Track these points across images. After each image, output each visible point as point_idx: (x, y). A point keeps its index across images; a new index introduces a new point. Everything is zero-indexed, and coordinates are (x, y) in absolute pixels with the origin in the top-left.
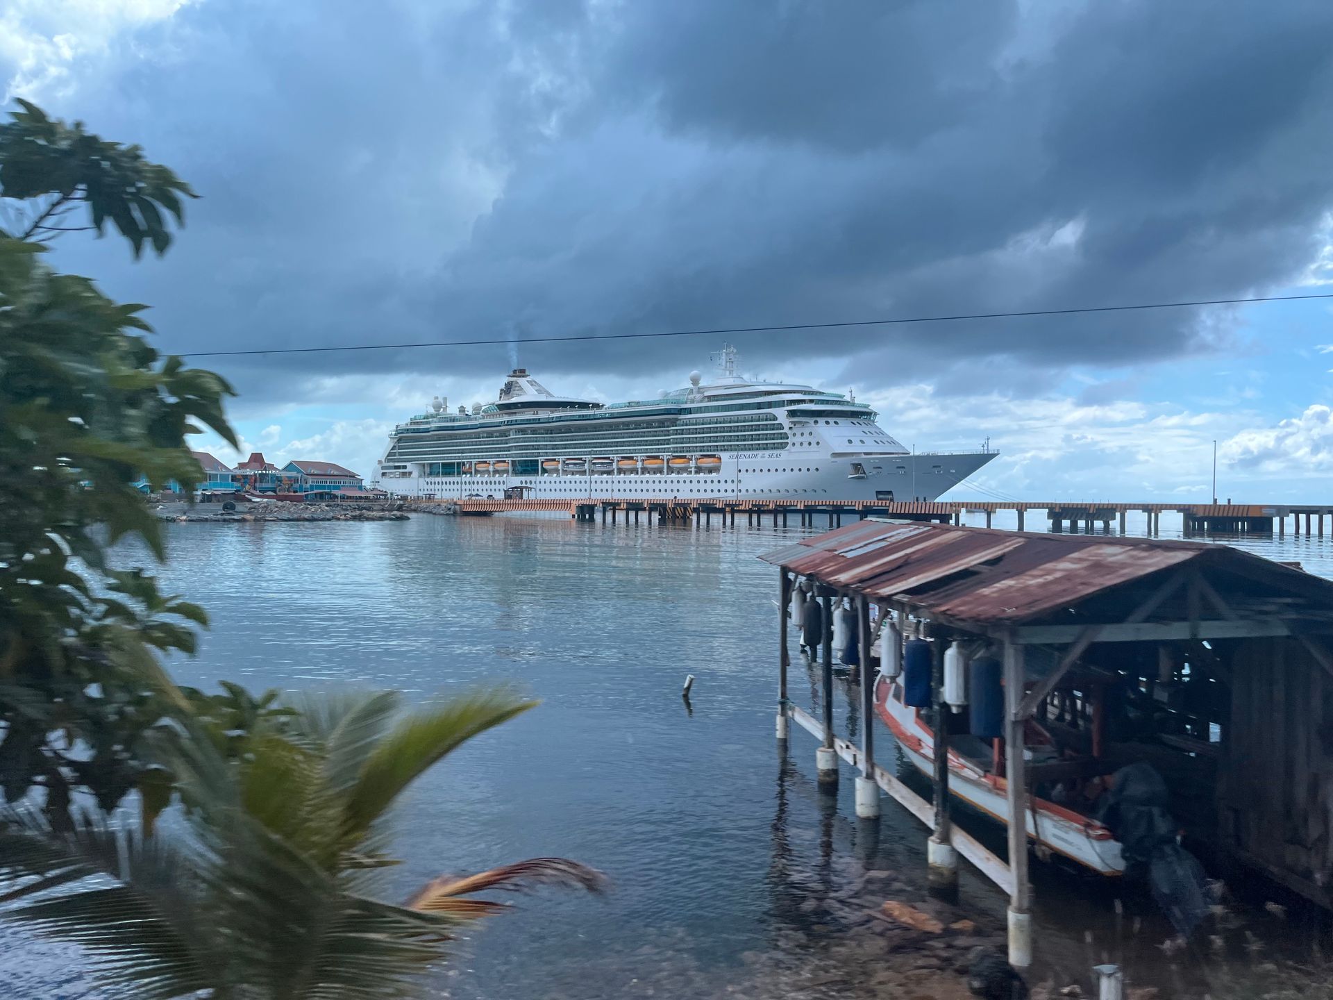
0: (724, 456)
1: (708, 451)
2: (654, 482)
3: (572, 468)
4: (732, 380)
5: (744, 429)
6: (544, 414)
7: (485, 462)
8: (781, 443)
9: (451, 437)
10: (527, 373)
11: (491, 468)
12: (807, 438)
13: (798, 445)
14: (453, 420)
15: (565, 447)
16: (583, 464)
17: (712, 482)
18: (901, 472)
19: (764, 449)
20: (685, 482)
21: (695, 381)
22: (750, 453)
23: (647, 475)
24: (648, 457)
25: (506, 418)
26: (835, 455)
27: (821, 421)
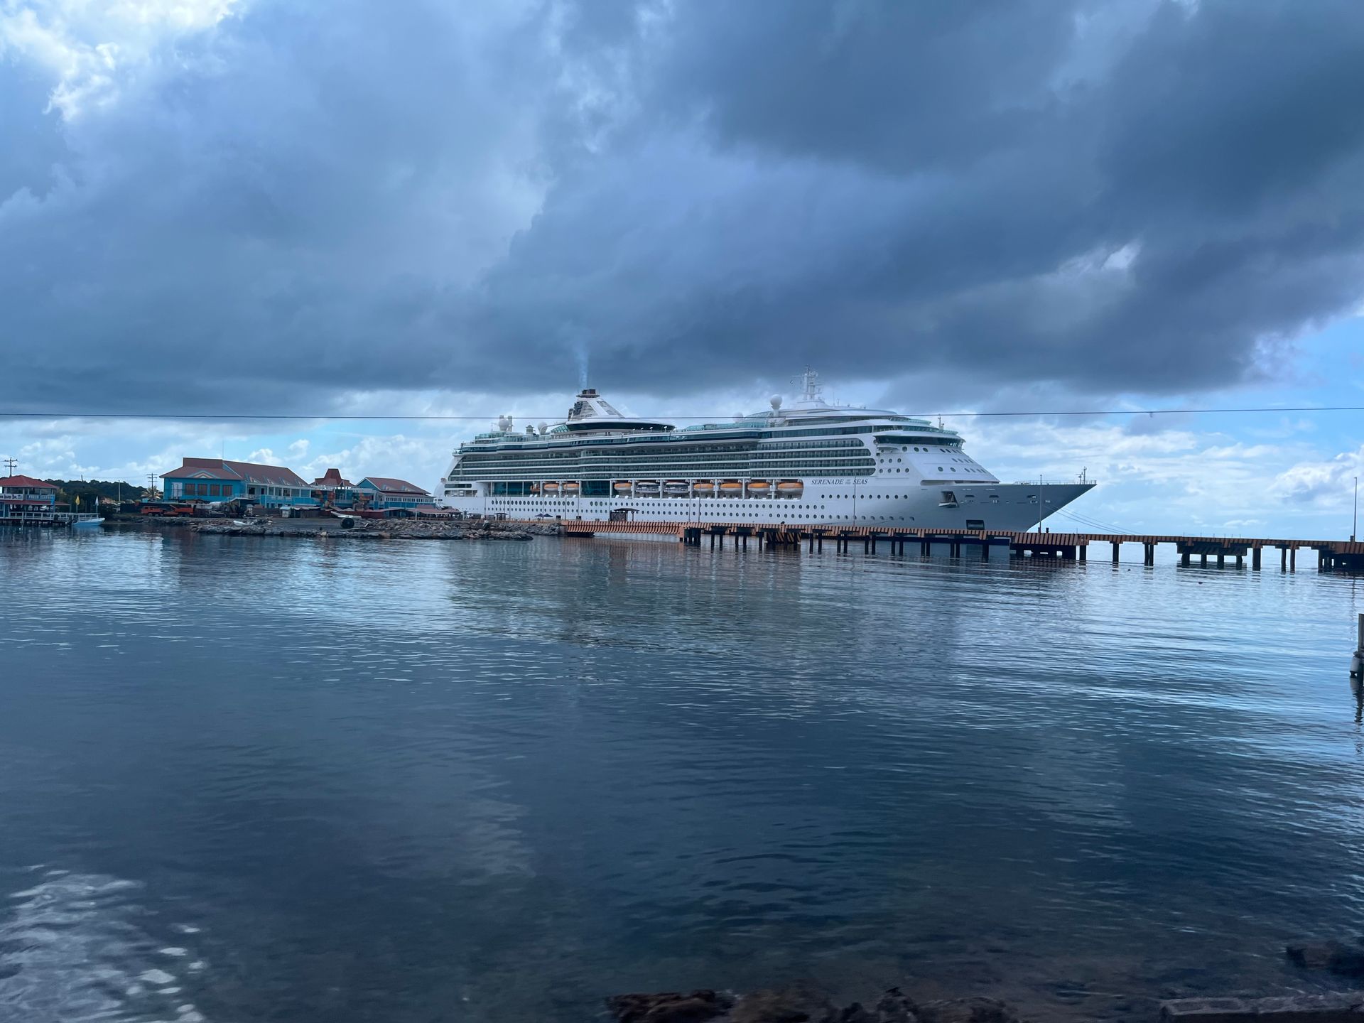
0: (807, 481)
1: (789, 476)
2: (731, 506)
3: (644, 490)
4: (814, 404)
5: (828, 454)
6: (616, 435)
7: (554, 482)
8: (868, 470)
9: (517, 457)
10: (597, 394)
11: (560, 489)
12: (895, 465)
13: (885, 471)
14: (521, 439)
15: (637, 468)
16: (656, 487)
17: (793, 507)
18: (995, 501)
19: (849, 475)
20: (764, 506)
21: (776, 404)
22: (835, 478)
23: (724, 499)
24: (725, 480)
25: (577, 439)
26: (925, 482)
27: (910, 448)
